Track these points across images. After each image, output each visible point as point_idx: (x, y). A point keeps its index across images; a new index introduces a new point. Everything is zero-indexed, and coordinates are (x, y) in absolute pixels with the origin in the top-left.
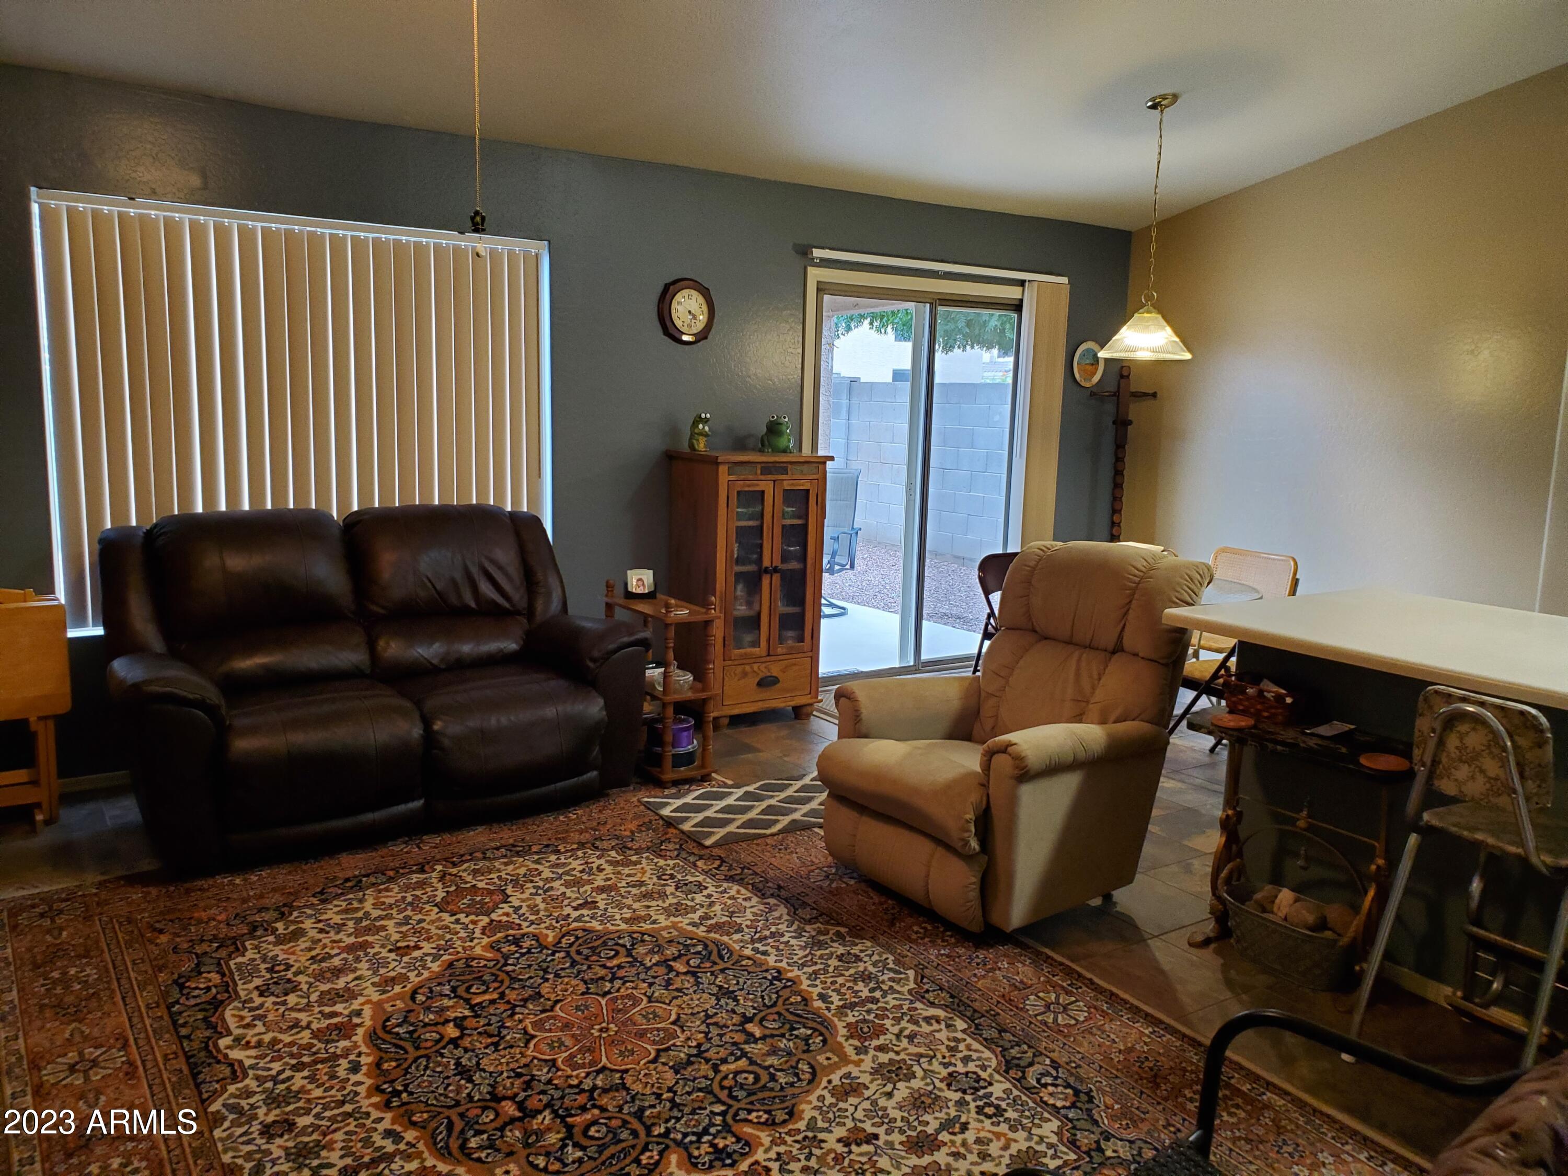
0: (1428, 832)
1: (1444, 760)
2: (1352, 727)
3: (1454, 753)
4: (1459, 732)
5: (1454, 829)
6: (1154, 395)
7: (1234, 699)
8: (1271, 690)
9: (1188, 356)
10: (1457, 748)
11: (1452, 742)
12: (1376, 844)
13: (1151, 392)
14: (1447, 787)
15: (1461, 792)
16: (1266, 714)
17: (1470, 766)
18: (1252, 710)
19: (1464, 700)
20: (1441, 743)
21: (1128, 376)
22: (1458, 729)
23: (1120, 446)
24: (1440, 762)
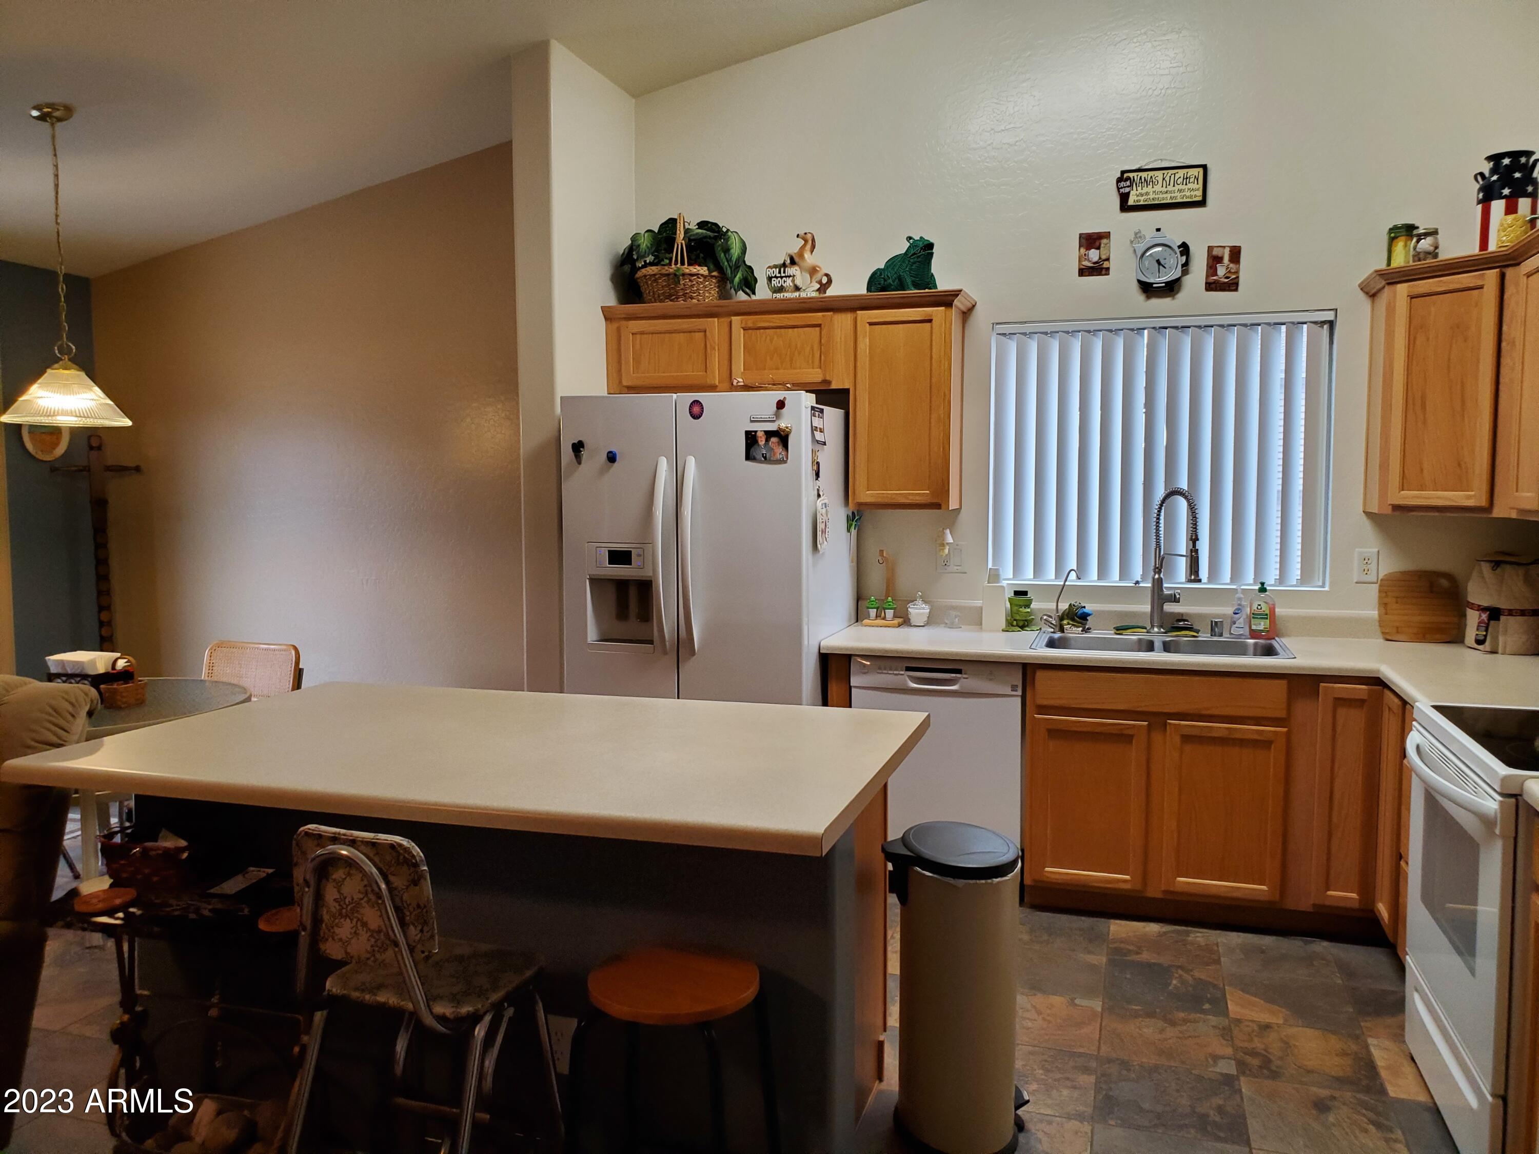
0: (335, 1002)
1: (326, 917)
2: (270, 871)
3: (334, 907)
4: (335, 880)
5: (355, 995)
6: (138, 469)
7: (115, 866)
8: (169, 842)
9: (128, 423)
10: (335, 900)
11: (331, 894)
12: (301, 1018)
13: (133, 465)
14: (333, 950)
15: (347, 953)
16: (155, 879)
17: (351, 920)
18: (139, 877)
19: (335, 839)
20: (319, 897)
21: (99, 448)
22: (334, 877)
23: (100, 529)
24: (322, 921)
